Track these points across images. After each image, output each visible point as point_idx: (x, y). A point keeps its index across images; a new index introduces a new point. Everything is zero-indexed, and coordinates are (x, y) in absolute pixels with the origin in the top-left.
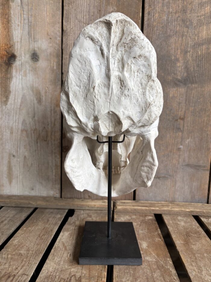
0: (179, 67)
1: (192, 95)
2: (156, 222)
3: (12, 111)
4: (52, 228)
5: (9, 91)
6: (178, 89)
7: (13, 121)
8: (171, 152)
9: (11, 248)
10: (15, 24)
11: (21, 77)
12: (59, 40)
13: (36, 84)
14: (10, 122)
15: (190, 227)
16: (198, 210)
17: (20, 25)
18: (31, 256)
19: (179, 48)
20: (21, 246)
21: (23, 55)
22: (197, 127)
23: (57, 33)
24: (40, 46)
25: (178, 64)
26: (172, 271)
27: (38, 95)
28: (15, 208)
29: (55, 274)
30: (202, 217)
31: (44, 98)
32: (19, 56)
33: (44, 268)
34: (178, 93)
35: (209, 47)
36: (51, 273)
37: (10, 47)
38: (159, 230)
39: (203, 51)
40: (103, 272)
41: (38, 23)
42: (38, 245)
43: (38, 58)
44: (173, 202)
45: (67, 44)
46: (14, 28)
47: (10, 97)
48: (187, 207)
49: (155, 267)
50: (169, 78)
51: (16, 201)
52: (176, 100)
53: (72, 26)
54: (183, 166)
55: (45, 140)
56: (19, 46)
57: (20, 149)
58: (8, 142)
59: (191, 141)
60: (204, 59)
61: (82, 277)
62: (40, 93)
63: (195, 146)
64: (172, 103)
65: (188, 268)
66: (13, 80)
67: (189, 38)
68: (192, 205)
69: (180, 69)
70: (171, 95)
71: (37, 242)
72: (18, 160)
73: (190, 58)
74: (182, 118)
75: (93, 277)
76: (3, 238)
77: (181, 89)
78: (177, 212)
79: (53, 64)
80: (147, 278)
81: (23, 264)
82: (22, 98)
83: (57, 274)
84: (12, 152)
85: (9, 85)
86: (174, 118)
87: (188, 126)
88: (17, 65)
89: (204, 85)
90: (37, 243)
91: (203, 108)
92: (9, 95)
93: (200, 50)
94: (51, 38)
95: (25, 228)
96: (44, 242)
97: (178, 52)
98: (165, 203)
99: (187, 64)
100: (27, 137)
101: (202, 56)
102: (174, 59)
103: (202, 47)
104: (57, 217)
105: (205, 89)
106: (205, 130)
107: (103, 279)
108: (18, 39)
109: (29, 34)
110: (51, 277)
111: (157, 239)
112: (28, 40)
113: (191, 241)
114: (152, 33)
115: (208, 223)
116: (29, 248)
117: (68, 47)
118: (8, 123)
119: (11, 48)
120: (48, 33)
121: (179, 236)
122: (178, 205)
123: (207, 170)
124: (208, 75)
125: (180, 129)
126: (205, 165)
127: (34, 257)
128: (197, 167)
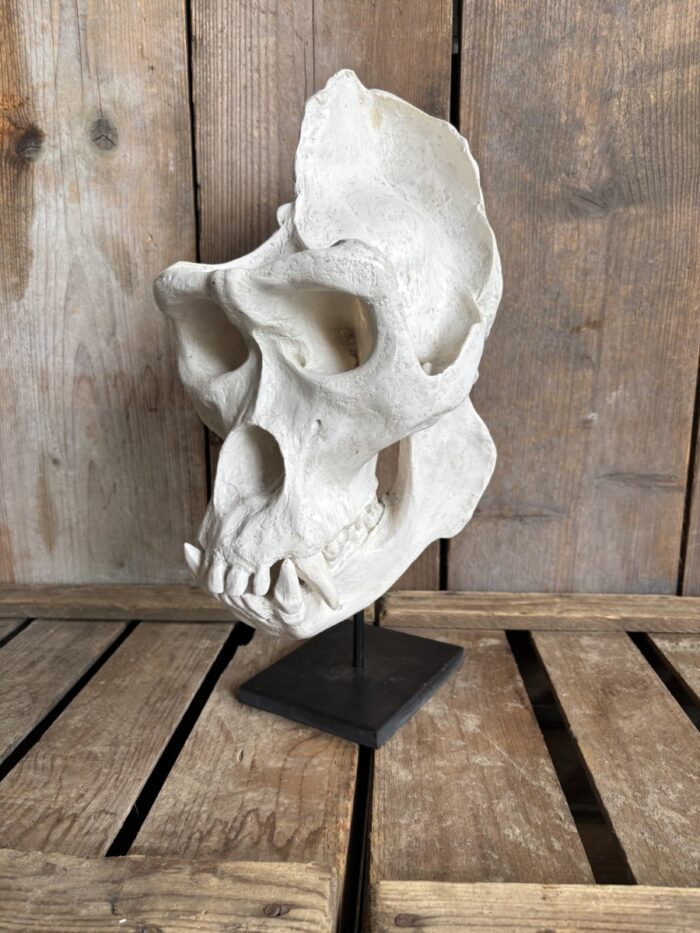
0: (585, 147)
1: (628, 244)
2: (511, 657)
3: (42, 318)
4: (187, 678)
5: (26, 252)
6: (582, 226)
7: (46, 348)
8: (559, 433)
9: (62, 740)
10: (33, 26)
11: (61, 205)
12: (180, 71)
13: (114, 224)
14: (38, 353)
15: (616, 667)
16: (646, 616)
17: (50, 28)
18: (124, 759)
19: (583, 85)
20: (93, 732)
21: (64, 127)
22: (643, 352)
23: (171, 50)
24: (117, 96)
25: (581, 141)
26: (553, 793)
27: (122, 262)
28: (69, 624)
29: (196, 809)
30: (656, 637)
31: (140, 273)
32: (52, 133)
33: (163, 793)
34: (582, 237)
35: (686, 75)
36: (185, 805)
37: (21, 104)
38: (519, 678)
39: (666, 92)
40: (341, 799)
41: (107, 18)
42: (144, 727)
43: (116, 135)
44: (567, 592)
45: (208, 86)
46: (30, 38)
47: (33, 272)
48: (613, 608)
49: (500, 783)
50: (552, 190)
51: (70, 601)
52: (575, 262)
53: (222, 23)
54: (598, 478)
55: (153, 407)
56: (50, 98)
57: (74, 439)
58: (35, 419)
59: (625, 396)
60: (666, 121)
61: (277, 816)
62: (127, 256)
63: (636, 413)
64: (562, 273)
65: (604, 785)
66: (37, 213)
67: (617, 49)
68: (627, 600)
69: (587, 158)
70: (556, 247)
71: (141, 719)
72: (70, 473)
73: (621, 117)
74: (595, 322)
75: (310, 814)
76: (38, 712)
77: (590, 226)
78: (579, 624)
79: (166, 155)
80: (475, 817)
81: (102, 782)
82: (70, 273)
83: (204, 808)
84: (51, 450)
85: (23, 230)
86: (569, 323)
87: (613, 349)
88: (47, 163)
89: (668, 208)
90: (140, 722)
91: (663, 285)
92: (26, 264)
93: (655, 87)
94: (152, 68)
95: (102, 680)
96: (162, 719)
97: (579, 98)
98: (541, 598)
99: (611, 140)
100: (96, 398)
101: (662, 108)
102: (566, 122)
103: (659, 80)
104: (202, 647)
105: (672, 222)
106: (671, 360)
107: (341, 821)
108: (46, 74)
109: (82, 55)
110: (183, 817)
111: (510, 704)
112: (77, 79)
113: (618, 707)
114: (491, 34)
115: (676, 652)
116: (116, 738)
117: (212, 94)
118: (30, 356)
119: (26, 106)
120: (142, 48)
121: (582, 695)
122: (582, 602)
123: (679, 489)
124: (680, 174)
125: (588, 358)
126: (670, 472)
127: (133, 763)
128: (645, 481)
